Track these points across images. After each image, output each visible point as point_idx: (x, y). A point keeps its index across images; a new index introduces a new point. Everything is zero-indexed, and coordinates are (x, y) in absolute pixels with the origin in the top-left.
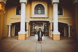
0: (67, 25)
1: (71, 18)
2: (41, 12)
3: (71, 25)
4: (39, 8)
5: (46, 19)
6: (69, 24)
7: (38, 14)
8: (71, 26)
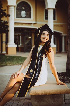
0: (61, 35)
1: (66, 24)
2: (26, 14)
3: (66, 35)
4: (23, 8)
5: (32, 25)
6: (63, 33)
7: (21, 17)
8: (65, 37)
